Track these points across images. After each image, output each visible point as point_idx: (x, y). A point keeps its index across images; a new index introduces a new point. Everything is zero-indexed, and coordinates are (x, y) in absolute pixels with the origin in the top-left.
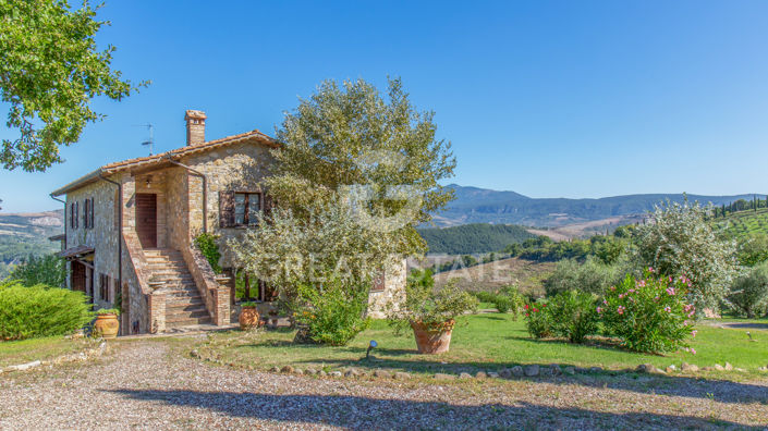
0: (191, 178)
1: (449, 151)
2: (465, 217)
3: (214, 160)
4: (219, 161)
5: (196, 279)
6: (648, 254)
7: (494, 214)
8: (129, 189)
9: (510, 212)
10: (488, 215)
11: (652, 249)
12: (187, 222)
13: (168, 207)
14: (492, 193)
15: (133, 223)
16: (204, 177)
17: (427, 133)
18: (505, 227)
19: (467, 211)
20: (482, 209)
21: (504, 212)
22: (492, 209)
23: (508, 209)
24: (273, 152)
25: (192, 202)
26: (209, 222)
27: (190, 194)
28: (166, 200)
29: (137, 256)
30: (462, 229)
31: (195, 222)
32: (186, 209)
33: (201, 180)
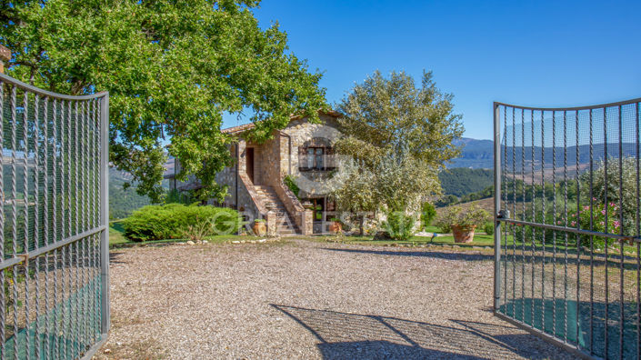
0: (282, 138)
1: (460, 121)
3: (295, 125)
4: (299, 126)
5: (287, 205)
6: (594, 191)
8: (242, 145)
10: (469, 161)
11: (598, 188)
12: (279, 168)
13: (261, 157)
14: (471, 141)
15: (244, 168)
16: (289, 137)
17: (447, 107)
21: (483, 158)
24: (340, 121)
25: (282, 154)
26: (293, 168)
27: (281, 149)
28: (259, 152)
29: (251, 189)
31: (284, 167)
32: (278, 159)
33: (287, 139)
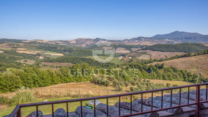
2: (181, 41)
7: (190, 40)
9: (196, 39)
10: (188, 40)
14: (190, 34)
18: (196, 44)
19: (182, 39)
20: (186, 38)
21: (194, 39)
22: (190, 38)
23: (195, 38)
30: (181, 44)
